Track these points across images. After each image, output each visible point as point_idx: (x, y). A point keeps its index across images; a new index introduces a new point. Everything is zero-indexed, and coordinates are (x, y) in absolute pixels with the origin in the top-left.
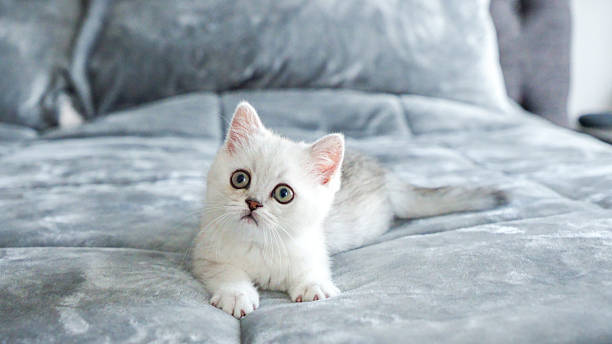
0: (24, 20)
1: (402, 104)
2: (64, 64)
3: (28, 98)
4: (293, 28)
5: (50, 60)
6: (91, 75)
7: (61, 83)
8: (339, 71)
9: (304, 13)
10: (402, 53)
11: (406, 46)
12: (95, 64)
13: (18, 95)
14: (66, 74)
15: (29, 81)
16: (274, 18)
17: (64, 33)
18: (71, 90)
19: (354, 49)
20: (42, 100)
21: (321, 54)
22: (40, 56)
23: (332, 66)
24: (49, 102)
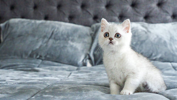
0: (80, 43)
1: (172, 65)
2: (89, 53)
3: (80, 60)
4: (144, 45)
5: (85, 52)
6: (94, 55)
7: (87, 57)
8: (155, 56)
9: (146, 41)
10: (172, 52)
11: (173, 50)
12: (96, 53)
13: (78, 59)
14: (89, 55)
15: (80, 56)
16: (139, 43)
17: (89, 46)
18: (90, 59)
19: (159, 51)
20: (83, 60)
21: (151, 52)
22: (83, 51)
23: (154, 54)
24: (84, 61)
